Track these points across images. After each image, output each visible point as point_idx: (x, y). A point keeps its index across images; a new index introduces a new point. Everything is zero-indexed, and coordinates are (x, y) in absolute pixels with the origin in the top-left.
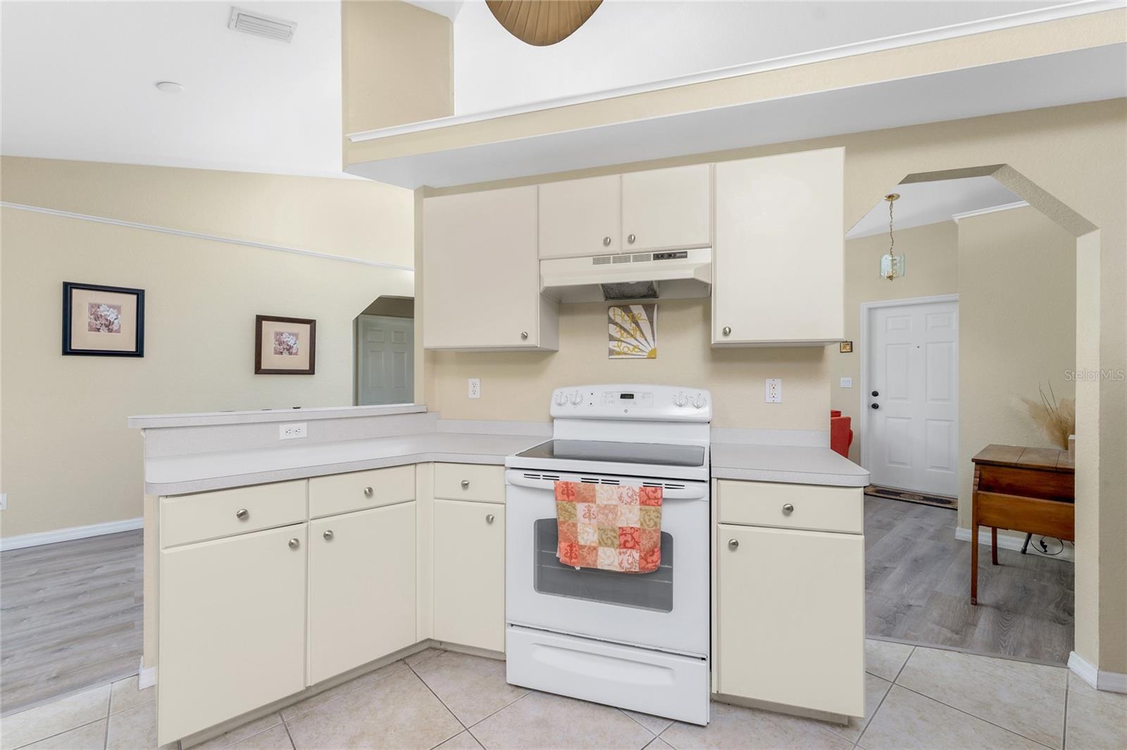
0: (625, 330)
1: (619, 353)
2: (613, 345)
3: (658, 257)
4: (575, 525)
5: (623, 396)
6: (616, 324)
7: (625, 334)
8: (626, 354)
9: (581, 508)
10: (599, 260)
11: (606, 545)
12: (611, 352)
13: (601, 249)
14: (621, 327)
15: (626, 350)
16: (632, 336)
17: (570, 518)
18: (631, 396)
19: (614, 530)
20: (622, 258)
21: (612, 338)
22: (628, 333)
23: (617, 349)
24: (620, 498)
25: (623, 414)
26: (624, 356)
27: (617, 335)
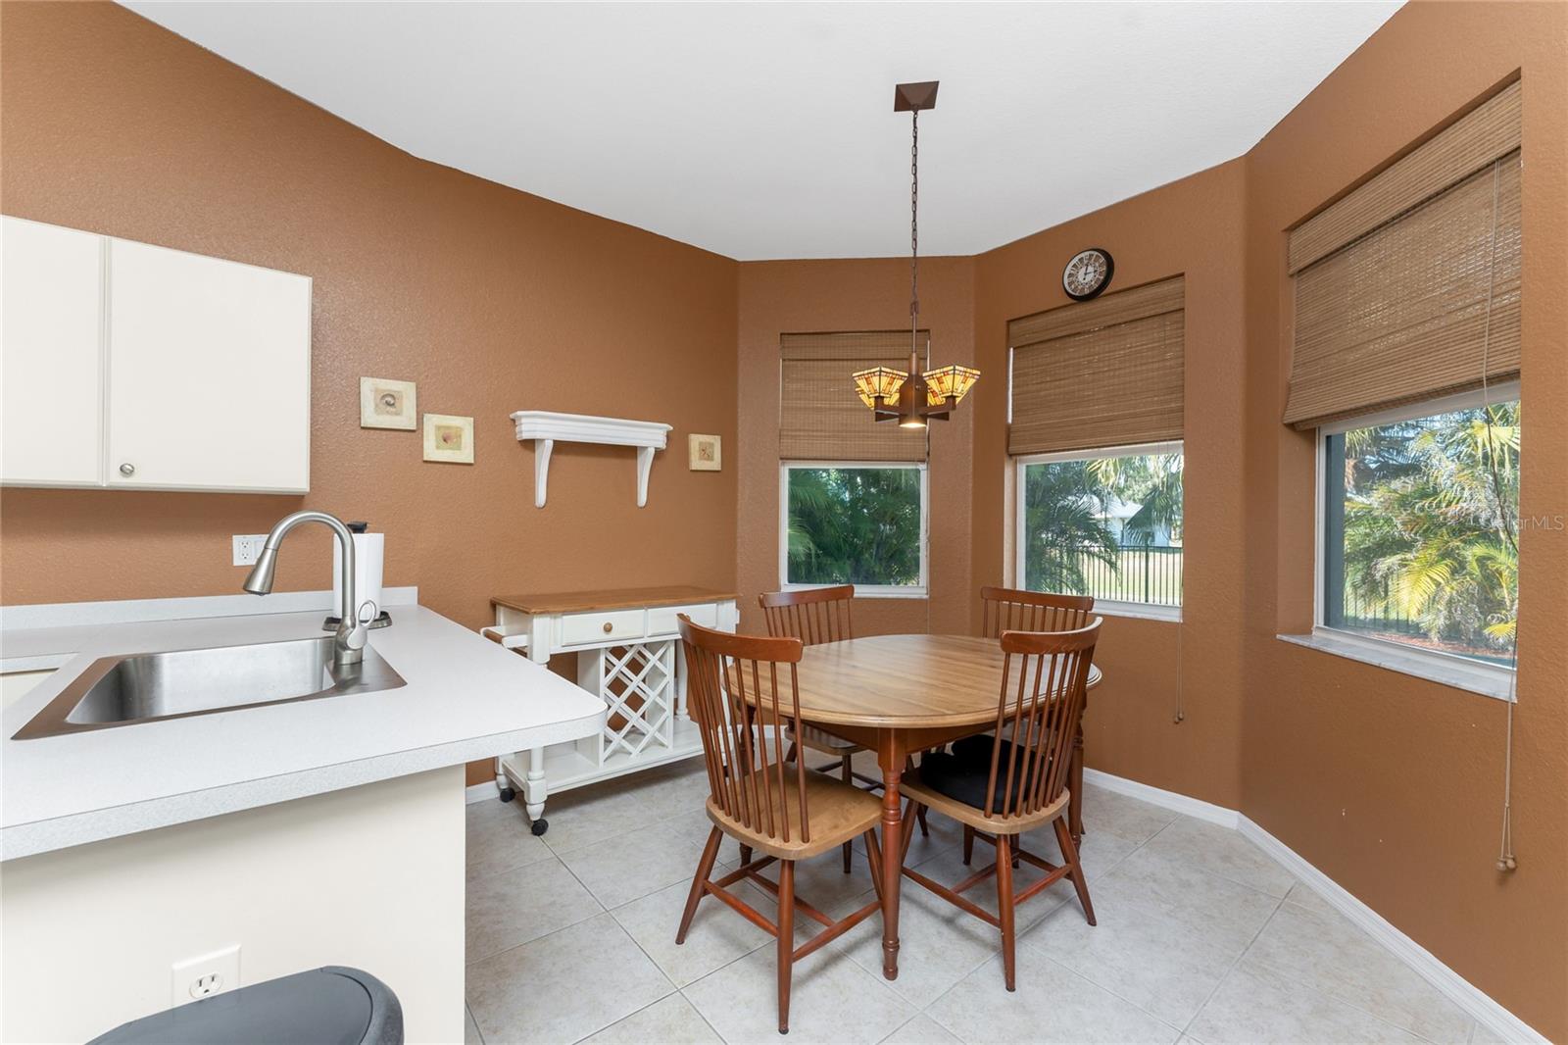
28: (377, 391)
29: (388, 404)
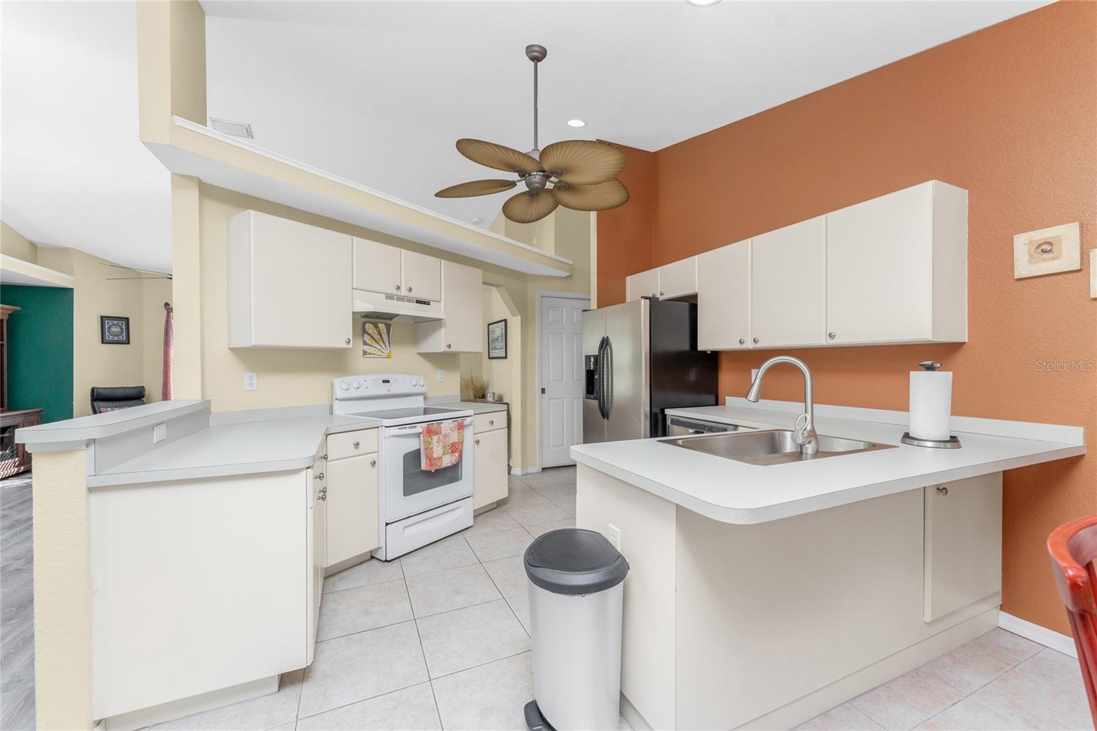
0: (374, 339)
1: (370, 354)
2: (366, 348)
3: (418, 302)
4: (432, 448)
5: (384, 382)
6: (369, 334)
7: (374, 342)
8: (374, 354)
9: (435, 438)
10: (389, 297)
11: (446, 454)
12: (365, 353)
13: (394, 292)
14: (372, 337)
15: (374, 352)
16: (378, 343)
17: (430, 445)
18: (388, 381)
19: (448, 446)
20: (400, 299)
21: (365, 343)
22: (376, 341)
23: (369, 351)
24: (451, 429)
25: (388, 393)
26: (374, 356)
27: (369, 342)
28: (1031, 242)
29: (1044, 251)
